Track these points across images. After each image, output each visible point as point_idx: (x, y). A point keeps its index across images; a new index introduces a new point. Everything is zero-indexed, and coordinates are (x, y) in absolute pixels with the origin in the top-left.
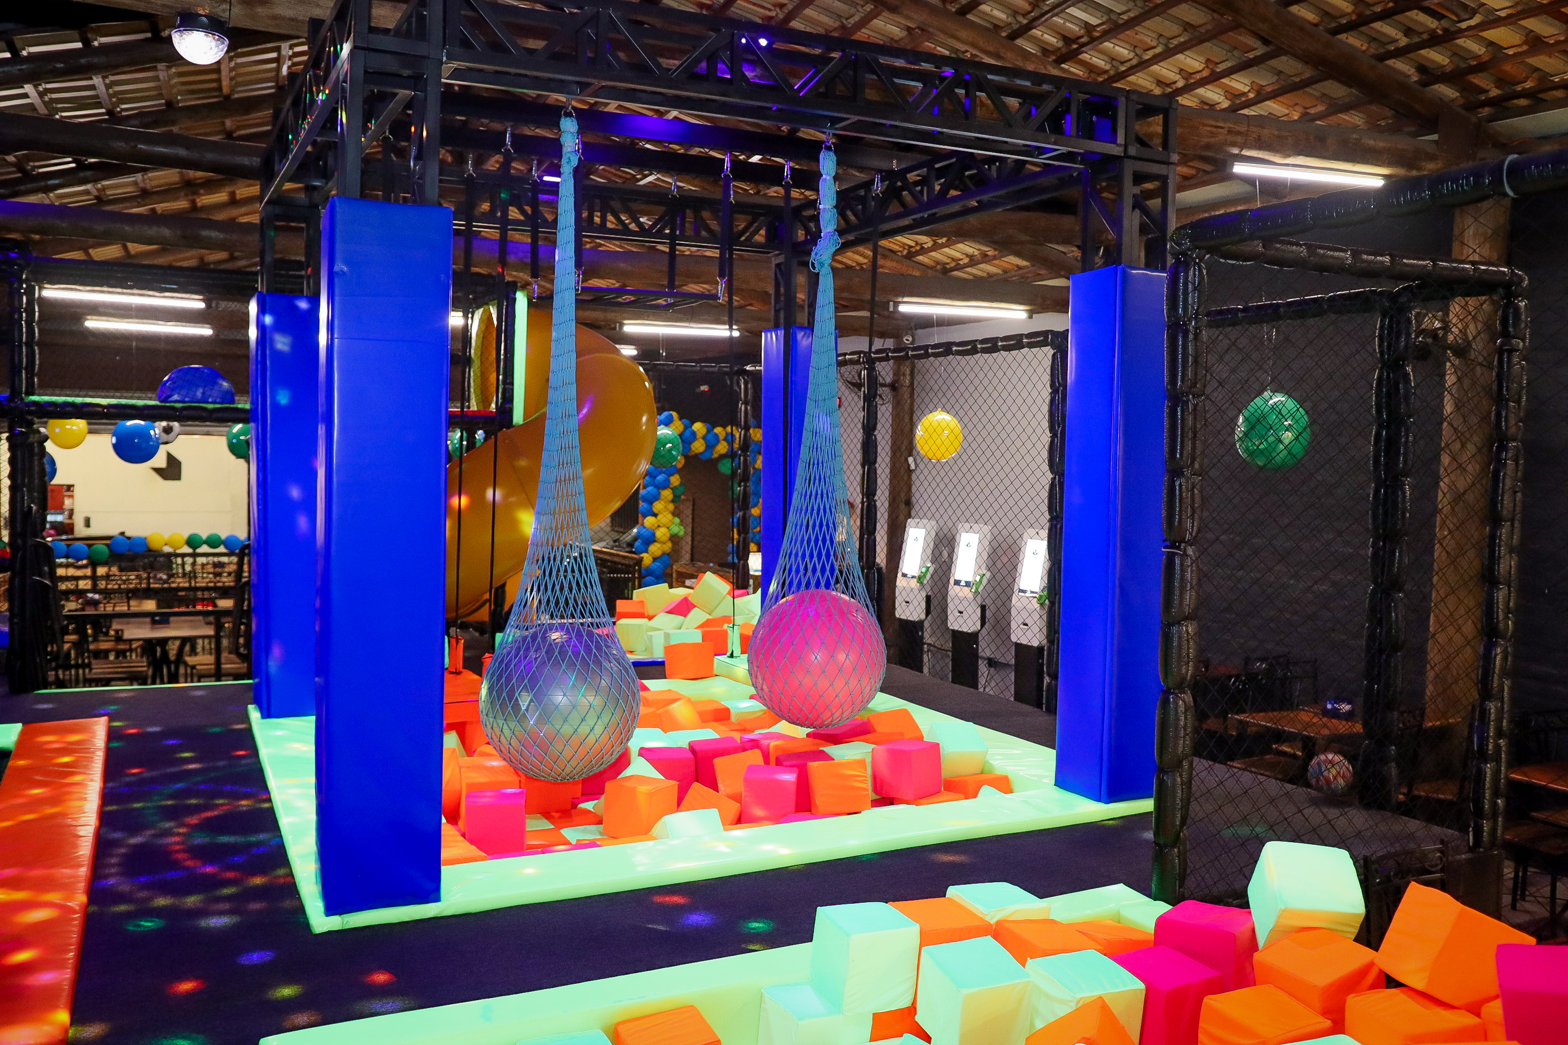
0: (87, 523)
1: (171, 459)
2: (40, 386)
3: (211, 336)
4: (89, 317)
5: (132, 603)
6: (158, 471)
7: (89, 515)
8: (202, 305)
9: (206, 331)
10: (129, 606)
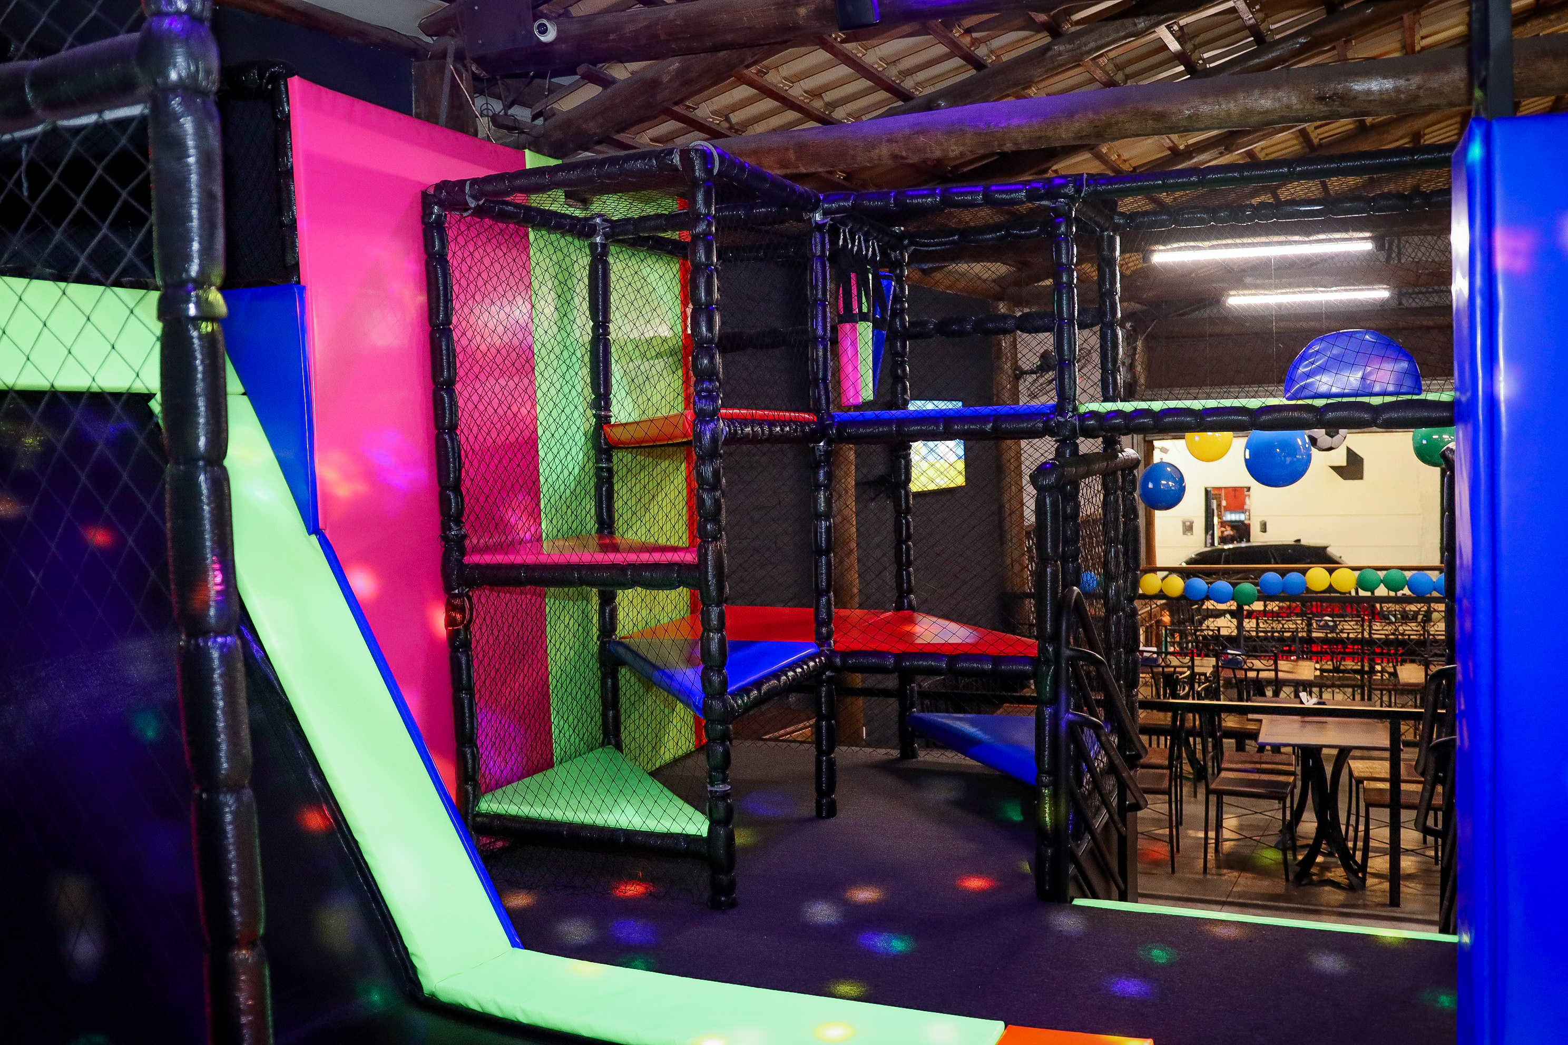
0: (1264, 528)
1: (1351, 454)
2: (1148, 387)
3: (1388, 300)
4: (1232, 293)
5: (1283, 665)
6: (1337, 469)
7: (1265, 519)
8: (1368, 246)
9: (1380, 294)
10: (1276, 670)
